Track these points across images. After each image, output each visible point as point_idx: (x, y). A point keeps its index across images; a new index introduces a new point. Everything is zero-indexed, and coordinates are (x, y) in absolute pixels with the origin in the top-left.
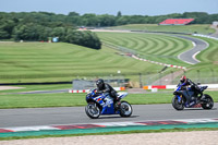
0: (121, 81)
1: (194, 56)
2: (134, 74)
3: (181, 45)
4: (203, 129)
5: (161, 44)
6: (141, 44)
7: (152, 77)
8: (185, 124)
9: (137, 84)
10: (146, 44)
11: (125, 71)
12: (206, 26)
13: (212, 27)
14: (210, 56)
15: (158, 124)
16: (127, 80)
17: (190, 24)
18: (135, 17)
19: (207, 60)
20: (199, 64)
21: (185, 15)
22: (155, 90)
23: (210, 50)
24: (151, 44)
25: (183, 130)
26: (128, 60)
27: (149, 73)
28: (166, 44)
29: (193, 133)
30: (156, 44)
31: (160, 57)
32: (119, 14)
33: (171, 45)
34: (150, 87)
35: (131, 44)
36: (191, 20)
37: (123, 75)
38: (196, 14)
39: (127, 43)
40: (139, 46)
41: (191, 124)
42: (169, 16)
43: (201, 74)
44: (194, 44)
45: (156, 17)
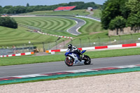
0: (31, 48)
1: (77, 30)
2: (40, 43)
3: (69, 23)
4: (84, 76)
5: (56, 23)
6: (43, 23)
8: (73, 73)
9: (42, 50)
10: (46, 23)
11: (33, 41)
12: (84, 10)
13: (87, 11)
14: (87, 30)
15: (56, 74)
16: (35, 48)
17: (73, 9)
18: (38, 6)
19: (85, 32)
20: (80, 35)
21: (70, 4)
22: (53, 53)
23: (87, 26)
24: (49, 23)
25: (72, 77)
26: (35, 35)
27: (49, 42)
28: (59, 23)
29: (78, 79)
30: (53, 23)
31: (56, 32)
32: (28, 5)
33: (62, 23)
34: (50, 51)
35: (36, 24)
36: (74, 7)
37: (33, 44)
38: (77, 3)
39: (34, 23)
40: (42, 25)
41: (77, 73)
42: (60, 5)
43: (82, 41)
44: (77, 22)
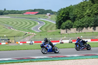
0: (6, 40)
1: (39, 29)
2: (12, 37)
3: (33, 23)
5: (24, 23)
6: (15, 23)
7: (20, 38)
9: (13, 41)
10: (17, 23)
11: (8, 35)
12: (44, 15)
13: (46, 15)
14: (46, 29)
15: (22, 59)
16: (9, 40)
17: (37, 14)
18: (12, 11)
20: (41, 32)
21: (35, 10)
22: (21, 44)
23: (46, 26)
24: (19, 23)
25: (34, 61)
26: (9, 30)
27: (18, 36)
28: (26, 23)
29: (38, 63)
30: (22, 23)
31: (24, 29)
32: (5, 9)
33: (28, 23)
34: (19, 43)
35: (10, 23)
36: (37, 12)
37: (7, 37)
38: (39, 10)
39: (8, 23)
42: (27, 11)
43: (42, 36)
44: (39, 23)
45: (22, 11)
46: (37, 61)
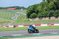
1: (16, 18)
3: (13, 15)
4: (19, 37)
5: (7, 15)
7: (5, 24)
8: (14, 36)
9: (1, 26)
10: (3, 15)
12: (19, 10)
13: (21, 10)
17: (15, 9)
19: (20, 19)
20: (18, 20)
21: (14, 7)
22: (6, 27)
23: (21, 16)
24: (5, 15)
27: (4, 23)
28: (9, 15)
30: (6, 15)
31: (7, 18)
34: (4, 27)
36: (15, 8)
38: (17, 7)
40: (1, 15)
43: (18, 23)
44: (16, 15)
45: (6, 8)
46: (15, 38)
